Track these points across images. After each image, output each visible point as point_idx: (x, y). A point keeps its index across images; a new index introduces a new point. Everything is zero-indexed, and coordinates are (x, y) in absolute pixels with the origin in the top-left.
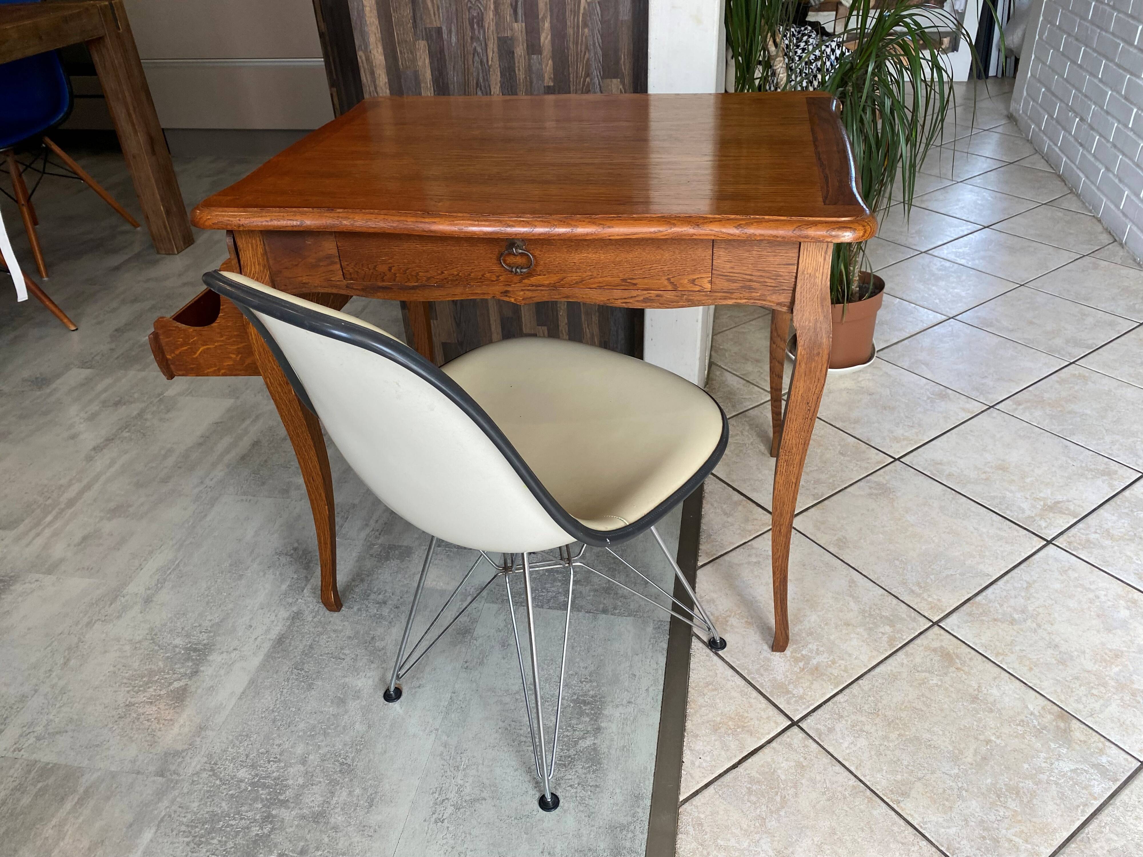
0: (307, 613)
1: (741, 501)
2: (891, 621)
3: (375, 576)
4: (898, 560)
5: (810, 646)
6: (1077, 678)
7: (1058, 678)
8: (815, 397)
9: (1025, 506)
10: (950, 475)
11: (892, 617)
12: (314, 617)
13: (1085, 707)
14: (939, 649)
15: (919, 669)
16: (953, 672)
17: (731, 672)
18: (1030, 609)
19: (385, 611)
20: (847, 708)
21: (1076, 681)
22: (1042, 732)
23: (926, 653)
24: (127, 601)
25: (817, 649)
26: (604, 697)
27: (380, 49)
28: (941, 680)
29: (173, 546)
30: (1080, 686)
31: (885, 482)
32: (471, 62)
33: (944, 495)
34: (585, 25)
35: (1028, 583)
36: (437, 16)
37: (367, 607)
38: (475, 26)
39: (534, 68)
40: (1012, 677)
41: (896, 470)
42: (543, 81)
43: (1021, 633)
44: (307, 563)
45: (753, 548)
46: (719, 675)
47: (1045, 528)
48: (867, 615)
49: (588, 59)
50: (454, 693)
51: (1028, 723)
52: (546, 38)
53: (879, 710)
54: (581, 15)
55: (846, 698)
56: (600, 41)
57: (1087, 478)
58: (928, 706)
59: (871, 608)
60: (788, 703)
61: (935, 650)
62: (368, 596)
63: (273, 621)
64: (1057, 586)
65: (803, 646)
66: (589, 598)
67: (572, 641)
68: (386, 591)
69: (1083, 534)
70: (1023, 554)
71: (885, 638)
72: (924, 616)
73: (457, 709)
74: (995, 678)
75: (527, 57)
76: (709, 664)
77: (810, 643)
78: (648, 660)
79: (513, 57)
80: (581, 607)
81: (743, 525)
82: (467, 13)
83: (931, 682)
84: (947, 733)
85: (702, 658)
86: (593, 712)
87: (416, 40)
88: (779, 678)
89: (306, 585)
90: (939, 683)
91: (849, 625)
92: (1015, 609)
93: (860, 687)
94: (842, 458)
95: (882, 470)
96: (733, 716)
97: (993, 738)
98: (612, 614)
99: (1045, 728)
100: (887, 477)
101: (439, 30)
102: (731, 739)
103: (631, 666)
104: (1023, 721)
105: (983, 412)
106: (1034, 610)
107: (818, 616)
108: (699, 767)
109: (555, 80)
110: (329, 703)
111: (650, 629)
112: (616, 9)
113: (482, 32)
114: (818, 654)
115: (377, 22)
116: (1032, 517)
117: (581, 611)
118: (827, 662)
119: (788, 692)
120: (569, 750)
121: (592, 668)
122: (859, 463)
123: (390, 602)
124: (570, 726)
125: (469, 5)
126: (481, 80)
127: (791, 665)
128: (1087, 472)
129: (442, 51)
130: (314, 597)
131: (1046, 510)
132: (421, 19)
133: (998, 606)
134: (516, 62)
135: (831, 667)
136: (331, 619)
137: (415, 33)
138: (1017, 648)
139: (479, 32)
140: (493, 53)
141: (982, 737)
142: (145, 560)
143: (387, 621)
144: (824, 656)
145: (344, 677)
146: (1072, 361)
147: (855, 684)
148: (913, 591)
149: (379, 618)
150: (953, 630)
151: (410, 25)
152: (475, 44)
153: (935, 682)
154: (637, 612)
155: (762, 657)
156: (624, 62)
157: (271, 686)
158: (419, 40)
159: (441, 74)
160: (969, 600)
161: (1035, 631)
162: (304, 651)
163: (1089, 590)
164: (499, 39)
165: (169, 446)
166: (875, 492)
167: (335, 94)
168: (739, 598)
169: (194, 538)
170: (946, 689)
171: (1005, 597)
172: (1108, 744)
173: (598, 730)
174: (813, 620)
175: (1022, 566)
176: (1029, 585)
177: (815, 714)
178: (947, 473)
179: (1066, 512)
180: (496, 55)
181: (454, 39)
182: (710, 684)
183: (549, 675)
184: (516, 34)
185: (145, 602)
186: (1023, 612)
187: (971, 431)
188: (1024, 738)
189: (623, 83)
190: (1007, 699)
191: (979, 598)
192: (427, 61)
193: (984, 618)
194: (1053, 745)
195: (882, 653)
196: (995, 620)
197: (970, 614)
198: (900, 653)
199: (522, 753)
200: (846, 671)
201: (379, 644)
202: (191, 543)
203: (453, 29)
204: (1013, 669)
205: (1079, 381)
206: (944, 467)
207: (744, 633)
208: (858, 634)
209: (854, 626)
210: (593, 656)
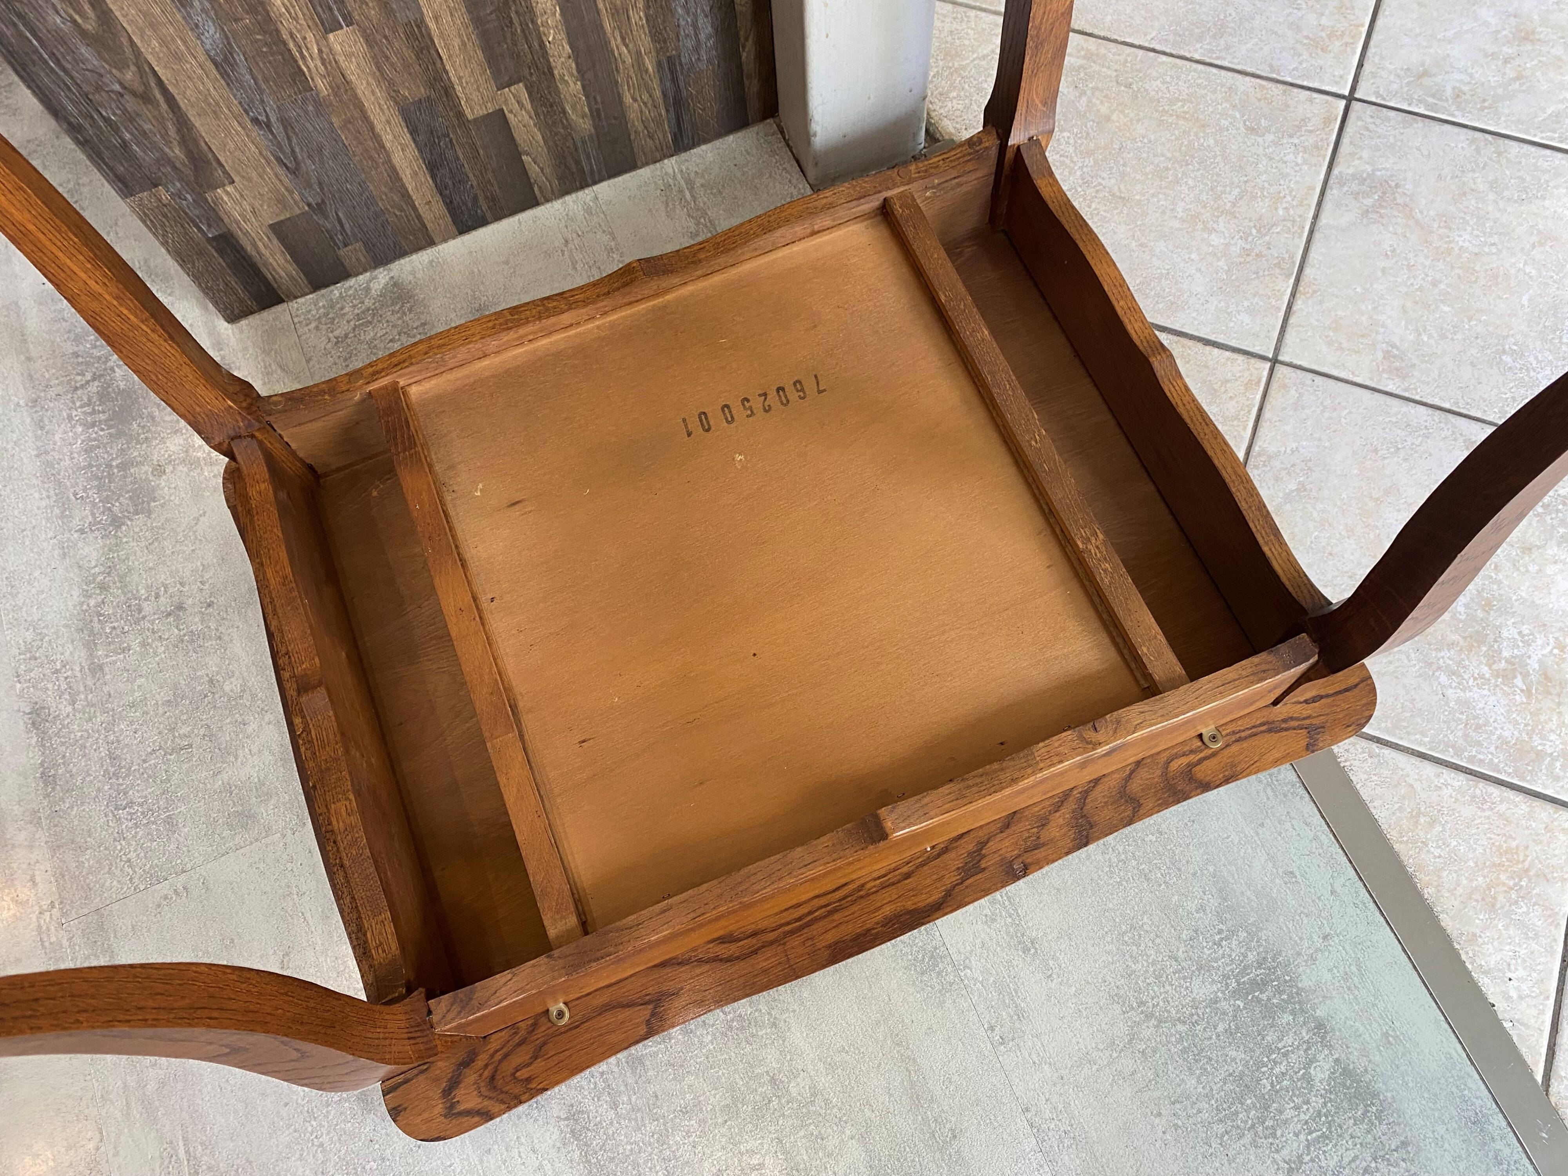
4: (1504, 352)
5: (1505, 634)
10: (1459, 97)
17: (1429, 769)
25: (1520, 633)
26: (1279, 953)
31: (1368, 167)
33: (1478, 150)
41: (1366, 129)
45: (1270, 457)
46: (1417, 786)
50: (1027, 1110)
65: (1495, 641)
67: (1134, 863)
73: (1061, 1141)
76: (1386, 772)
77: (1500, 626)
78: (1288, 825)
85: (1366, 766)
86: (1285, 997)
88: (1507, 734)
94: (1261, 140)
95: (1345, 141)
96: (1497, 860)
100: (1365, 154)
102: (1525, 909)
103: (1271, 858)
108: (1521, 998)
114: (1527, 644)
118: (1551, 652)
119: (1540, 755)
120: (1307, 1102)
121: (1214, 902)
122: (1293, 141)
124: (1271, 1051)
127: (1508, 695)
144: (1539, 642)
149: (742, 1028)
155: (1452, 704)
166: (1368, 202)
173: (1320, 1028)
178: (1449, 92)
182: (1419, 814)
183: (1154, 963)
199: (1240, 1159)
201: (798, 1088)
202: (162, 1084)
206: (1438, 79)
207: (1391, 668)
208: (1555, 562)
209: (1539, 547)
210: (1194, 874)
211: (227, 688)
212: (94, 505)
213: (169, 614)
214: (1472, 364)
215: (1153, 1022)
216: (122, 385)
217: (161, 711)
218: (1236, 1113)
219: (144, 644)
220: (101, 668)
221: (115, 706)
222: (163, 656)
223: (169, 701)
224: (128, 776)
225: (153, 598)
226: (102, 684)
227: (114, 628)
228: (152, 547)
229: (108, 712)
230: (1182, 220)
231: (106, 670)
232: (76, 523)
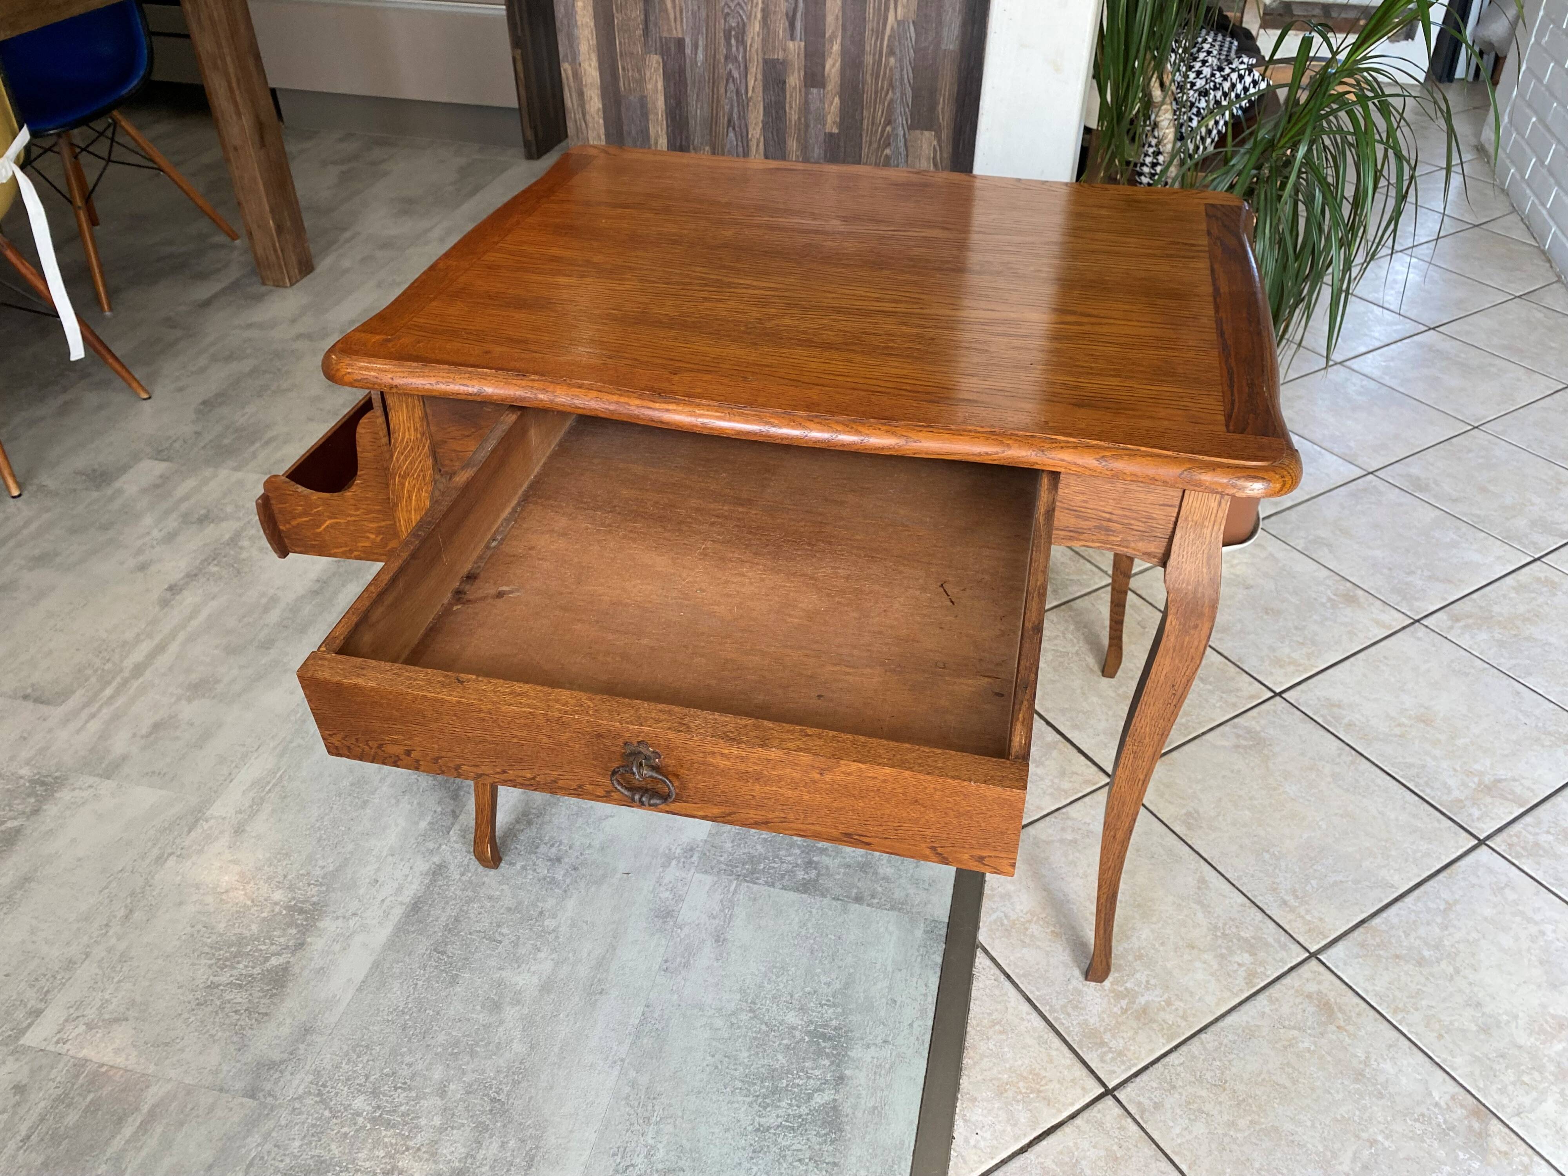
0: (452, 867)
1: (1056, 743)
2: (1252, 946)
3: (547, 818)
4: (1268, 851)
5: (1138, 976)
6: (1503, 1056)
7: (1477, 1053)
8: (1184, 680)
9: (1452, 782)
10: (1350, 725)
11: (1253, 941)
12: (462, 874)
13: (1511, 1101)
14: (1315, 996)
15: (1286, 1023)
16: (1333, 1033)
17: (1026, 1007)
18: (1446, 943)
19: (559, 874)
20: (1182, 1075)
21: (1501, 1060)
22: (1448, 1135)
23: (1298, 1000)
24: (211, 828)
25: (1147, 982)
26: (852, 1031)
27: (594, 63)
28: (1315, 1043)
29: (275, 748)
30: (1507, 1067)
31: (1258, 729)
32: (722, 90)
33: (1339, 755)
34: (891, 52)
35: (1447, 902)
36: (678, 22)
37: (534, 864)
38: (733, 41)
39: (812, 107)
40: (1414, 1047)
41: (1275, 712)
42: (824, 125)
43: (1432, 980)
44: (455, 790)
45: (1068, 818)
46: (1011, 1010)
47: (1478, 819)
48: (1219, 934)
49: (892, 100)
50: (648, 1006)
51: (1430, 1118)
52: (834, 65)
53: (1226, 1081)
54: (886, 38)
55: (1182, 1059)
56: (911, 75)
57: (1543, 746)
58: (1295, 1082)
59: (1225, 924)
60: (1103, 1061)
61: (1309, 996)
62: (537, 848)
63: (407, 876)
64: (1488, 912)
65: (1128, 975)
66: (838, 877)
68: (561, 843)
69: (1530, 833)
70: (1443, 857)
71: (1242, 973)
72: (1298, 943)
73: (651, 1031)
74: (1391, 1046)
75: (803, 90)
76: (997, 992)
77: (1138, 971)
78: (915, 980)
79: (783, 90)
80: (827, 890)
81: (1056, 781)
82: (723, 21)
83: (1300, 1044)
84: (1317, 1124)
85: (988, 982)
86: (835, 1052)
87: (646, 53)
88: (1092, 1021)
89: (453, 824)
90: (1312, 1048)
91: (1193, 948)
92: (1426, 943)
93: (1202, 1043)
94: (1202, 685)
96: (1025, 1074)
97: (1380, 1138)
98: (868, 905)
99: (1452, 1128)
100: (1263, 722)
101: (680, 43)
102: (1020, 1108)
103: (890, 988)
104: (1423, 1115)
105: (1404, 628)
106: (1452, 946)
107: (1152, 931)
108: (975, 1147)
109: (841, 125)
110: (478, 1008)
111: (919, 933)
112: (937, 33)
113: (741, 49)
114: (1148, 989)
115: (592, 24)
116: (1461, 801)
117: (825, 897)
118: (1159, 1002)
119: (1103, 1044)
120: (799, 1107)
121: (837, 985)
122: (1224, 695)
123: (566, 860)
124: (802, 1071)
125: (727, 10)
126: (735, 116)
127: (1109, 1002)
128: (1543, 736)
129: (682, 71)
130: (464, 844)
131: (1481, 791)
132: (656, 24)
133: (1402, 934)
134: (788, 96)
135: (1164, 1010)
136: (485, 879)
137: (646, 43)
138: (1424, 1003)
139: (737, 49)
140: (756, 80)
141: (1364, 1135)
142: (236, 767)
143: (560, 888)
144: (1157, 992)
145: (500, 969)
146: (1536, 556)
147: (1195, 1039)
148: (1285, 903)
149: (550, 883)
150: (1337, 967)
151: (639, 32)
152: (730, 66)
153: (1306, 1045)
154: (903, 904)
155: (1070, 987)
156: (943, 108)
157: (401, 973)
158: (650, 53)
159: (679, 103)
160: (1363, 922)
161: (1451, 979)
162: (447, 925)
163: (1529, 920)
164: (766, 61)
165: (271, 592)
166: (1243, 742)
167: (518, 57)
168: (1045, 894)
169: (303, 738)
170: (1321, 1058)
171: (1414, 922)
172: (1537, 1158)
173: (840, 1080)
174: (1143, 937)
175: (1441, 876)
176: (1449, 907)
177: (1138, 1079)
178: (1346, 721)
179: (1510, 797)
180: (760, 84)
181: (700, 56)
182: (998, 1023)
183: (778, 990)
184: (790, 57)
185: (236, 832)
186: (1437, 947)
187: (1385, 658)
188: (1423, 1141)
189: (939, 138)
190: (1404, 1081)
191: (1377, 921)
192: (660, 85)
193: (1381, 952)
194: (1461, 1155)
195: (1237, 995)
196: (1397, 957)
197: (1362, 945)
198: (1261, 997)
199: (735, 1105)
200: (1184, 1017)
201: (549, 923)
202: (299, 746)
203: (700, 43)
204: (1417, 1034)
205: (1545, 589)
206: (1344, 712)
207: (1048, 949)
208: (1205, 963)
209: (1200, 950)
210: (840, 967)
214: (1241, 847)
215: (751, 1015)
218: (755, 1084)
230: (1119, 695)
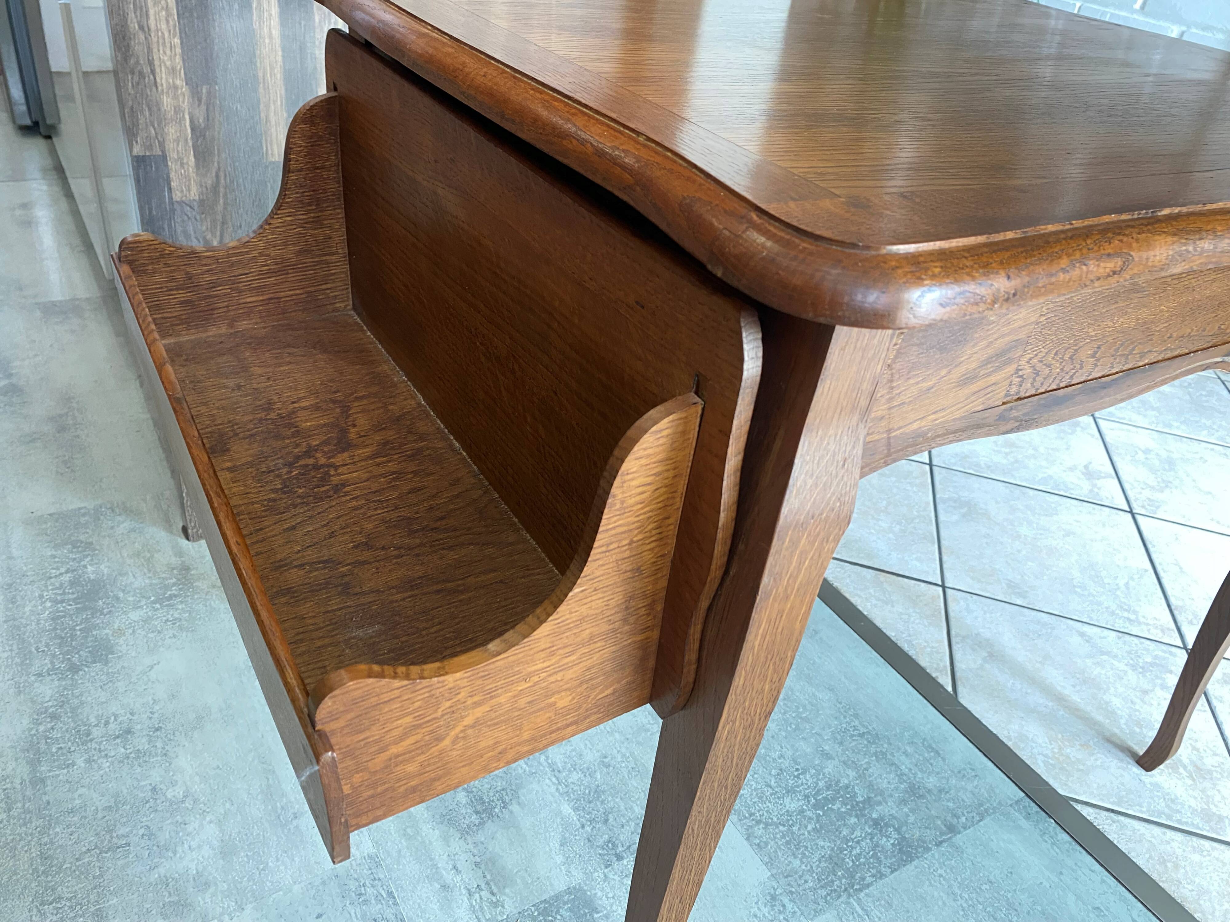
4: (1075, 586)
9: (1074, 480)
17: (1155, 829)
31: (955, 496)
33: (1012, 492)
35: (1175, 564)
41: (945, 479)
46: (1154, 841)
47: (1112, 498)
59: (1132, 660)
69: (1139, 494)
78: (1081, 874)
81: (917, 609)
85: (1115, 829)
88: (1193, 804)
95: (936, 482)
98: (964, 828)
100: (950, 489)
103: (1079, 898)
107: (1116, 696)
116: (1092, 490)
131: (1089, 478)
148: (1128, 619)
154: (981, 805)
166: (963, 511)
168: (1036, 716)
175: (1150, 548)
179: (1102, 475)
191: (1172, 601)
207: (1098, 763)
211: (169, 795)
212: (54, 656)
213: (118, 737)
214: (1061, 592)
216: (92, 577)
217: (100, 815)
219: (89, 761)
220: (43, 781)
221: (52, 812)
222: (107, 770)
223: (110, 807)
224: (57, 873)
225: (102, 725)
226: (41, 794)
227: (61, 748)
228: (106, 687)
229: (44, 818)
231: (49, 782)
232: (35, 669)
